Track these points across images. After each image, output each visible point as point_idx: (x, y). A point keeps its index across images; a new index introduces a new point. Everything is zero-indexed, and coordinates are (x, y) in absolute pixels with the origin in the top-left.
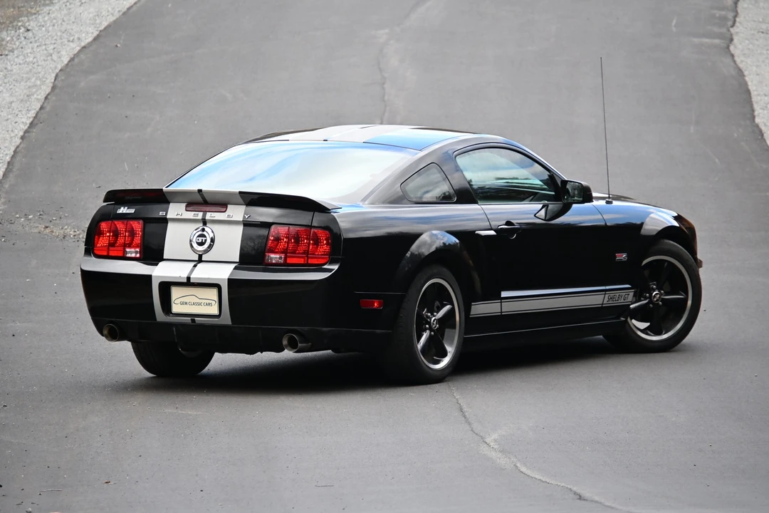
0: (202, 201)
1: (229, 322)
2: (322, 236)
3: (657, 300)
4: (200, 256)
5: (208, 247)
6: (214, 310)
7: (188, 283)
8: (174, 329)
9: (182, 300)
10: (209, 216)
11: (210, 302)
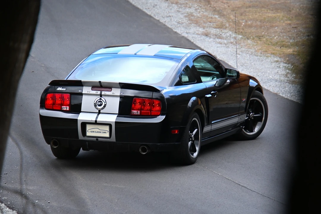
0: (100, 86)
1: (114, 140)
2: (156, 102)
3: (252, 117)
4: (99, 111)
5: (103, 107)
6: (107, 135)
7: (96, 123)
8: (87, 143)
9: (91, 130)
10: (103, 93)
11: (105, 131)
